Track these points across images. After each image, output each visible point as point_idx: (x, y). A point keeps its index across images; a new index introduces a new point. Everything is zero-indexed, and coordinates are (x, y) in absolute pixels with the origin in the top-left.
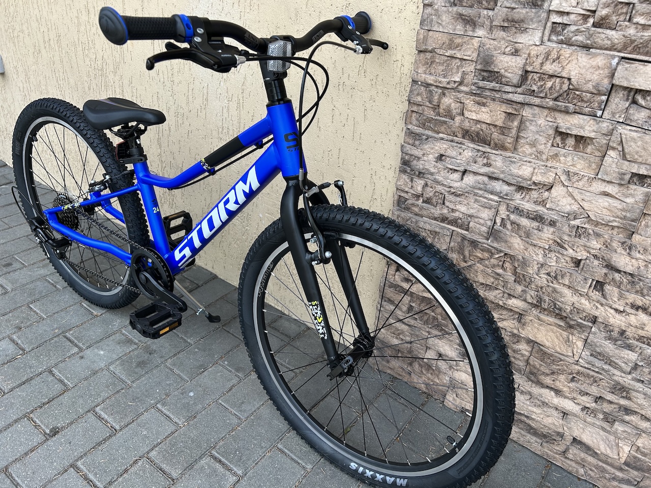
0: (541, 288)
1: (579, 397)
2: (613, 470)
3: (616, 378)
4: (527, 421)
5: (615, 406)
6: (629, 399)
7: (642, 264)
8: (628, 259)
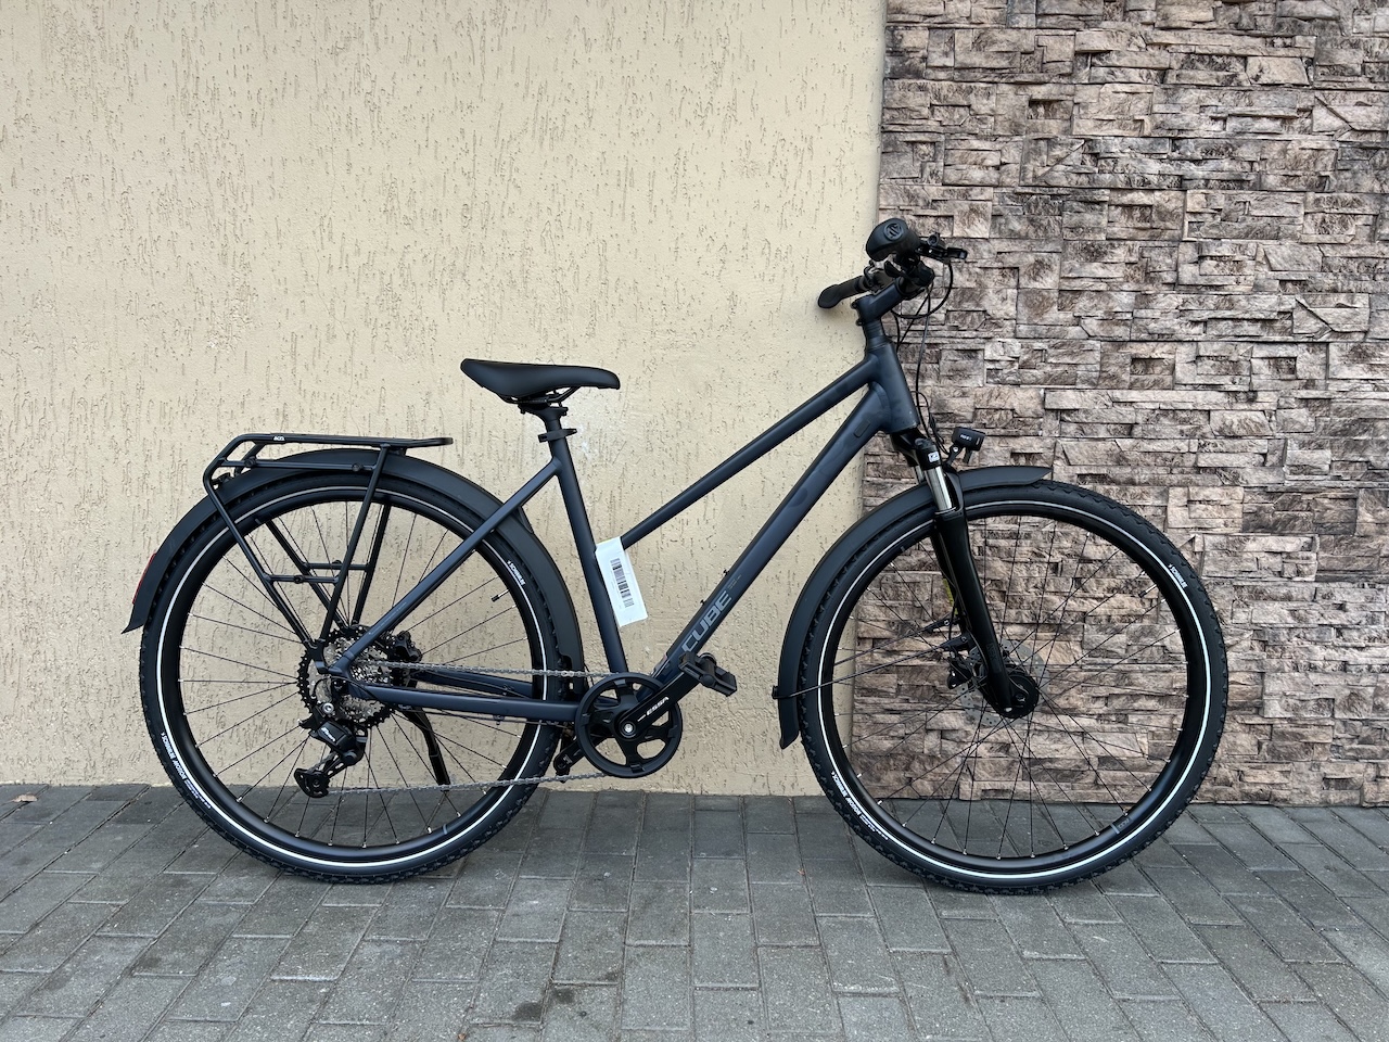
0: (1033, 603)
1: (1092, 706)
2: (1141, 773)
3: (1116, 667)
4: (1052, 766)
5: (1124, 698)
6: (1131, 684)
7: (1105, 548)
8: (1094, 547)
